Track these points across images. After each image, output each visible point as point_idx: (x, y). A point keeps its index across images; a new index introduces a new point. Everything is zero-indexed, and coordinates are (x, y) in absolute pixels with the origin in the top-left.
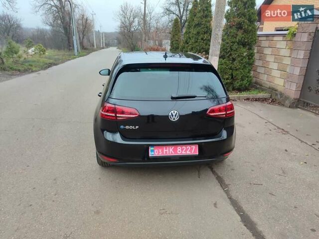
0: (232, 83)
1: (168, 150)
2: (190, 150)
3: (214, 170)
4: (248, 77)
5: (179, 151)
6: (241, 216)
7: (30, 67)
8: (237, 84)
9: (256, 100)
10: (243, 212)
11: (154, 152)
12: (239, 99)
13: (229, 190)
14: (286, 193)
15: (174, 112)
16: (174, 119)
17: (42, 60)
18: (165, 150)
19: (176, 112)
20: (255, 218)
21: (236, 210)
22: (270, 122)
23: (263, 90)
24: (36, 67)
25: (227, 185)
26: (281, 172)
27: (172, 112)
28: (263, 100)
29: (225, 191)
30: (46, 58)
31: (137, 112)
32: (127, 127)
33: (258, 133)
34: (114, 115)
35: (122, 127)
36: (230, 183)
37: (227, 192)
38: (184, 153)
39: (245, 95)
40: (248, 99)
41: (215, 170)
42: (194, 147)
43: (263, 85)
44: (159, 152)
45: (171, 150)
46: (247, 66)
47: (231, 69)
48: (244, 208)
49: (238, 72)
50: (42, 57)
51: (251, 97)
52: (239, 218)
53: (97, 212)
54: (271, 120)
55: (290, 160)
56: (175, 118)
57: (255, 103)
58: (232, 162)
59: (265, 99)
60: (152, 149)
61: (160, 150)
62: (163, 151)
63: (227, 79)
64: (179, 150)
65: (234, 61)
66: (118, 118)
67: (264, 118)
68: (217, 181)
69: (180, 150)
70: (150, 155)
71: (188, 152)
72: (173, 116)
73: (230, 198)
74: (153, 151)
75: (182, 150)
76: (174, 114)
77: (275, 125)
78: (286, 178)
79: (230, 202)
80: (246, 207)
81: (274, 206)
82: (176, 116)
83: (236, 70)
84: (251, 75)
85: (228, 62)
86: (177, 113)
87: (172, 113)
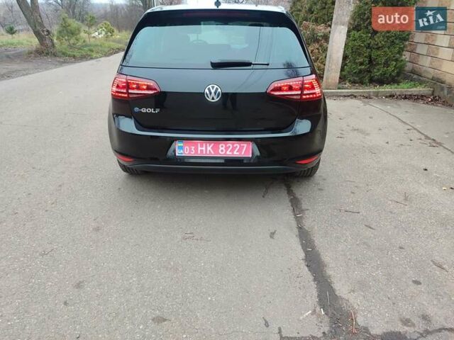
0: (370, 72)
1: (204, 148)
2: (239, 149)
3: (292, 188)
4: (396, 60)
5: (222, 151)
6: (306, 253)
7: (89, 53)
8: (377, 73)
9: (405, 98)
10: (313, 248)
11: (183, 150)
12: (377, 96)
13: (304, 216)
14: (395, 227)
15: (213, 87)
16: (213, 99)
17: (107, 44)
18: (199, 148)
19: (216, 87)
20: (327, 257)
21: (302, 244)
22: (415, 129)
23: (421, 83)
24: (97, 52)
25: (302, 210)
26: (401, 199)
27: (210, 86)
28: (418, 99)
29: (296, 218)
30: (114, 41)
31: (156, 87)
32: (144, 110)
33: (388, 143)
34: (125, 91)
35: (136, 109)
36: (309, 208)
37: (299, 220)
38: (229, 154)
39: (387, 89)
40: (392, 96)
41: (294, 189)
42: (245, 145)
43: (423, 75)
44: (190, 150)
45: (209, 148)
46: (397, 42)
47: (368, 46)
48: (317, 243)
49: (379, 53)
50: (109, 41)
51: (398, 93)
52: (302, 255)
53: (97, 229)
54: (418, 126)
55: (425, 183)
56: (215, 97)
57: (403, 103)
58: (324, 179)
59: (422, 96)
60: (181, 144)
61: (193, 148)
62: (196, 149)
63: (361, 64)
64: (221, 148)
65: (376, 34)
66: (131, 96)
67: (408, 122)
68: (290, 204)
69: (223, 148)
70: (177, 154)
71: (235, 153)
72: (211, 93)
73: (300, 228)
74: (181, 148)
75: (227, 148)
76: (213, 91)
77: (422, 134)
78: (407, 207)
79: (297, 233)
80: (319, 241)
81: (364, 243)
82: (215, 93)
83: (378, 49)
84: (404, 57)
85: (364, 36)
86: (217, 89)
87: (209, 89)
